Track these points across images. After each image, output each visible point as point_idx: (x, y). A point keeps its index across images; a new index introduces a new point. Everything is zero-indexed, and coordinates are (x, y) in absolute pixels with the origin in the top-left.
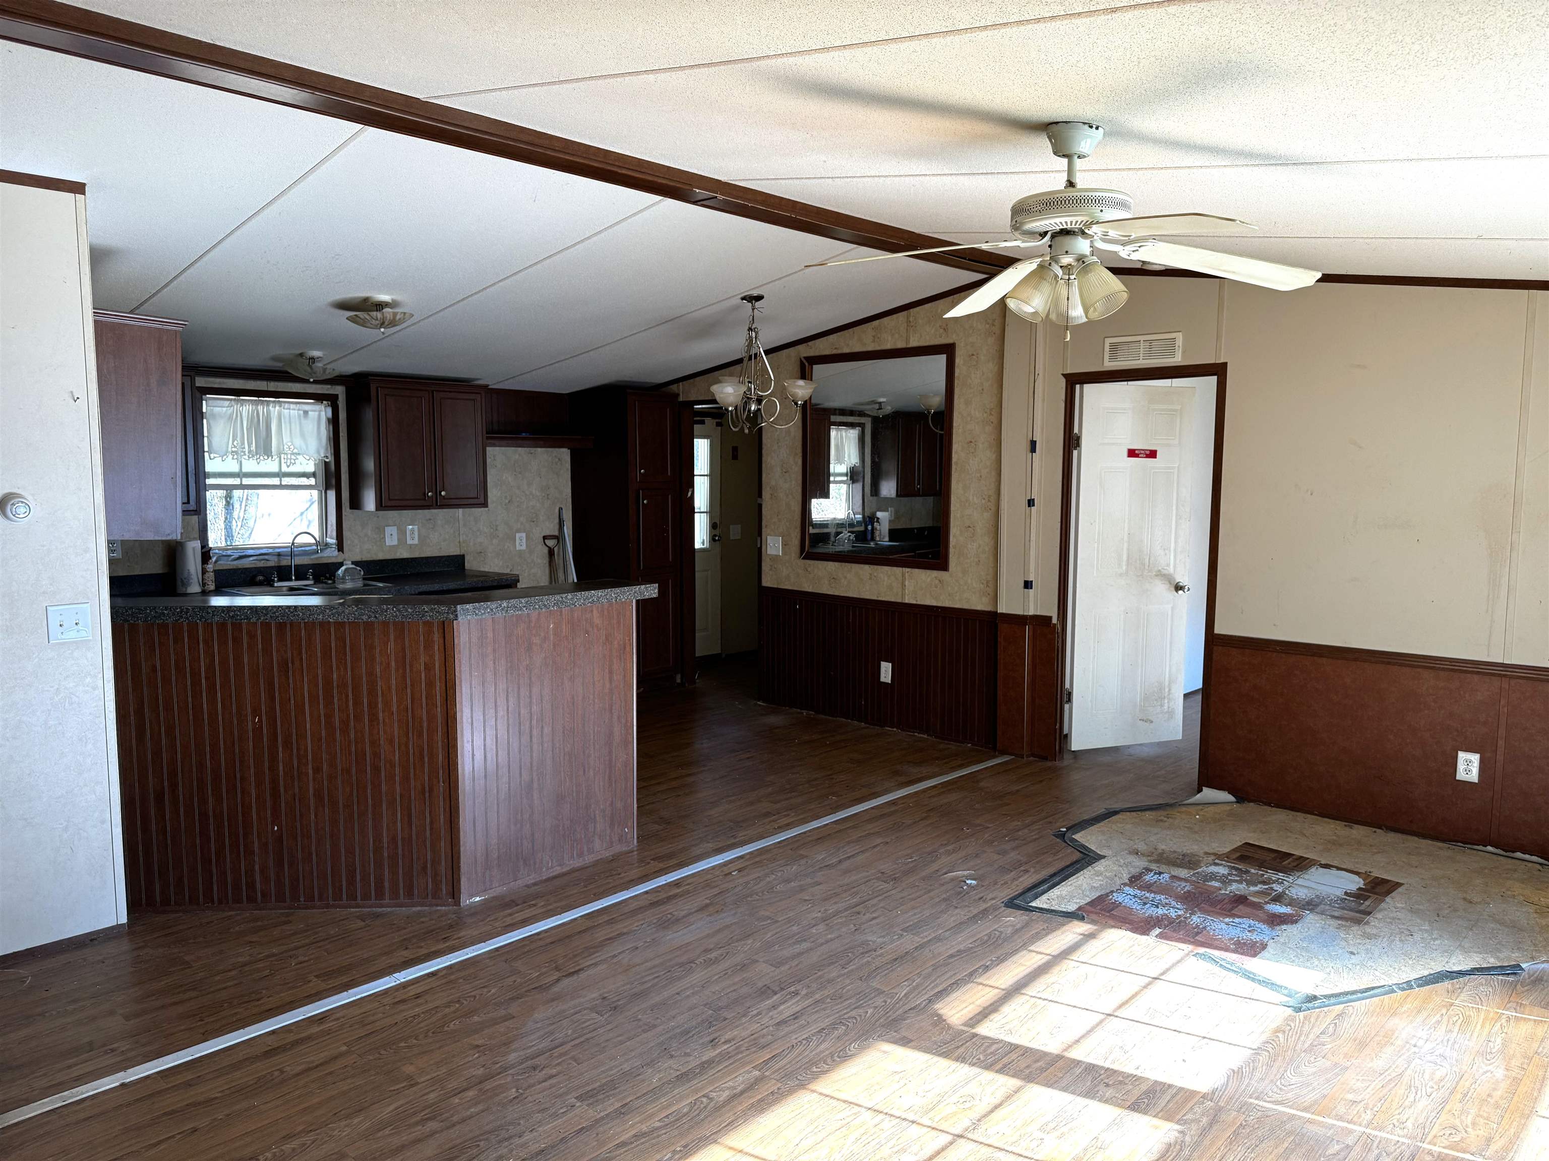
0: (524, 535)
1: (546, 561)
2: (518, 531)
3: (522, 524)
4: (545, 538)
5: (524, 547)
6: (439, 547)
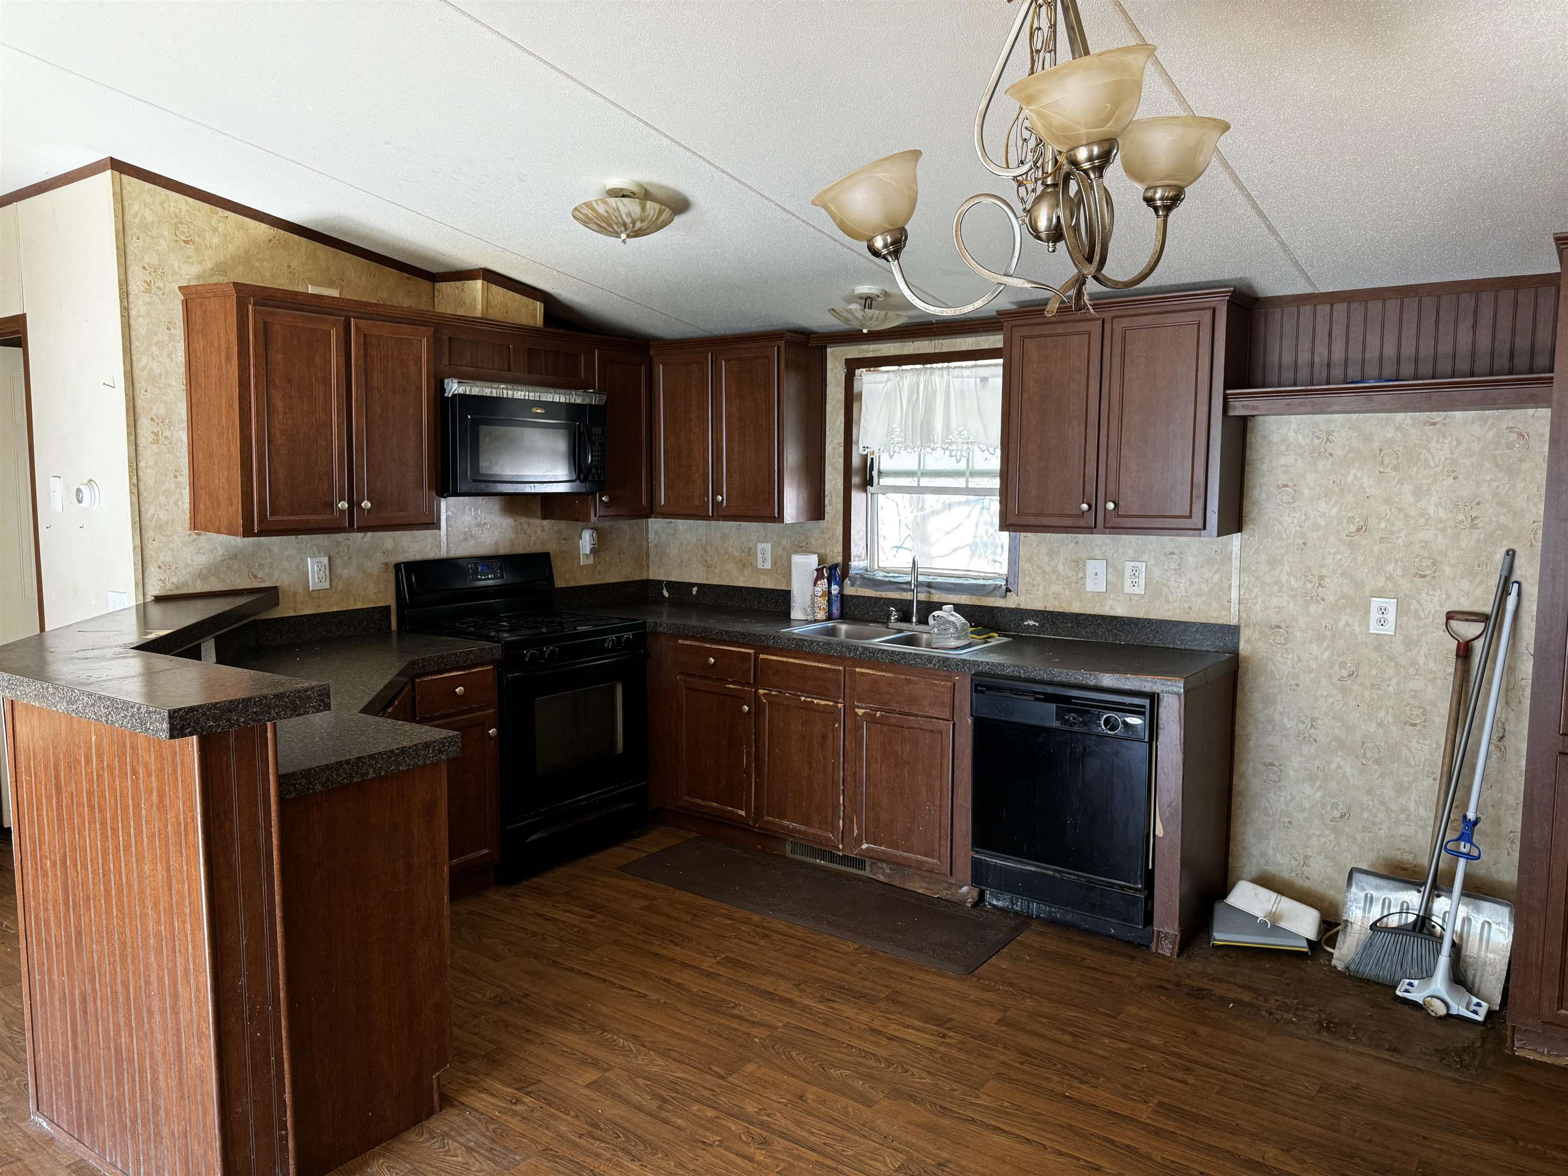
0: (1391, 604)
1: (1451, 667)
2: (1380, 594)
3: (1389, 578)
4: (1450, 616)
5: (1389, 629)
6: (1186, 605)
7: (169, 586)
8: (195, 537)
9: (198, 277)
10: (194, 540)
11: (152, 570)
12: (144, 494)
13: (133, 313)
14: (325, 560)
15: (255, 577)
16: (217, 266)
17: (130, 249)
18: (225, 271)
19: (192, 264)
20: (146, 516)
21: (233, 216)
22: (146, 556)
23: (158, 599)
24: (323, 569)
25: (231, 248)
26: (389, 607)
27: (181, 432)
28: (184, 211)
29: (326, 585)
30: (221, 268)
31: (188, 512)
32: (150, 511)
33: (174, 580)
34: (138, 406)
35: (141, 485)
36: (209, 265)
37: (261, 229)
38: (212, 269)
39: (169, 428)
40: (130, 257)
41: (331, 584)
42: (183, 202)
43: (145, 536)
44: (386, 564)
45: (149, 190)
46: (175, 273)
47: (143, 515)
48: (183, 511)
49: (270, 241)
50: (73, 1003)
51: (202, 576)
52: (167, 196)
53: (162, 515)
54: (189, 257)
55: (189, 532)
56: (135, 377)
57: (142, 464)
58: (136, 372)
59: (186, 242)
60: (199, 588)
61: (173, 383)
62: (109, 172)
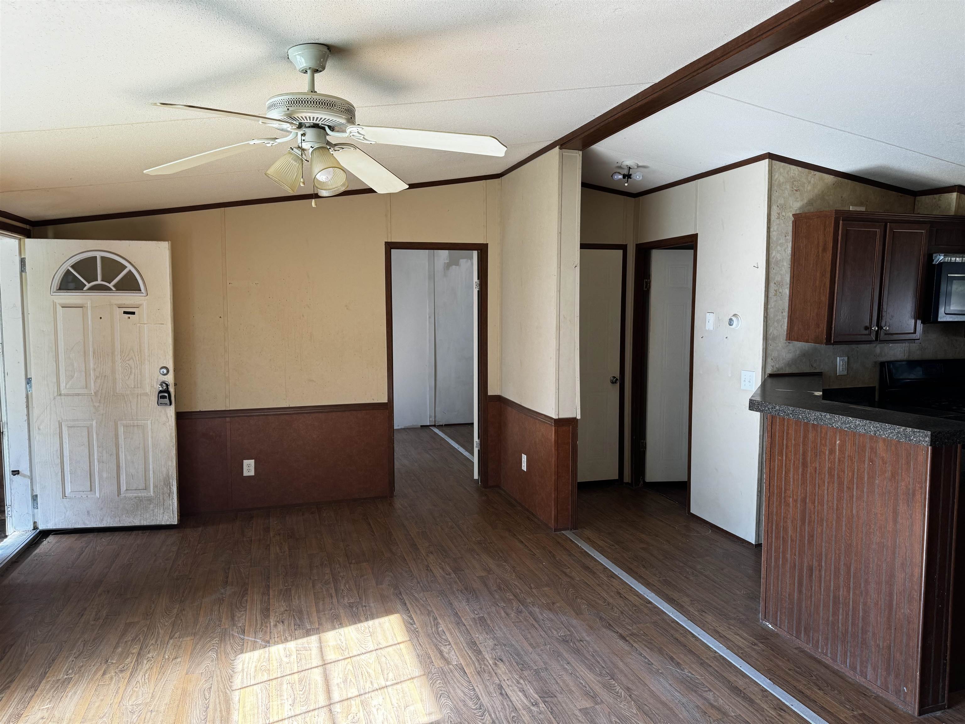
7: (775, 369)
8: (788, 344)
9: (800, 208)
10: (787, 346)
11: (769, 360)
12: (769, 322)
13: (772, 230)
14: (846, 359)
15: (812, 366)
16: (809, 201)
17: (773, 197)
18: (812, 204)
19: (798, 201)
20: (769, 333)
21: (818, 174)
22: (767, 353)
23: (771, 376)
24: (844, 364)
25: (816, 191)
26: (875, 387)
27: (786, 290)
28: (797, 175)
29: (845, 373)
30: (810, 203)
31: (786, 331)
32: (771, 330)
33: (777, 366)
34: (770, 277)
35: (768, 317)
36: (805, 201)
37: (830, 179)
38: (807, 203)
39: (782, 287)
40: (773, 201)
41: (847, 372)
42: (797, 170)
43: (768, 343)
44: (876, 362)
45: (783, 166)
46: (790, 207)
47: (767, 333)
48: (784, 330)
49: (834, 184)
50: (801, 570)
51: (789, 365)
52: (790, 167)
53: (775, 332)
54: (797, 198)
55: (785, 342)
56: (770, 262)
57: (769, 306)
58: (770, 259)
59: (796, 191)
60: (788, 371)
61: (785, 264)
62: (767, 160)
